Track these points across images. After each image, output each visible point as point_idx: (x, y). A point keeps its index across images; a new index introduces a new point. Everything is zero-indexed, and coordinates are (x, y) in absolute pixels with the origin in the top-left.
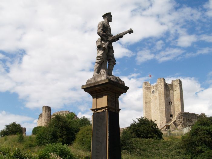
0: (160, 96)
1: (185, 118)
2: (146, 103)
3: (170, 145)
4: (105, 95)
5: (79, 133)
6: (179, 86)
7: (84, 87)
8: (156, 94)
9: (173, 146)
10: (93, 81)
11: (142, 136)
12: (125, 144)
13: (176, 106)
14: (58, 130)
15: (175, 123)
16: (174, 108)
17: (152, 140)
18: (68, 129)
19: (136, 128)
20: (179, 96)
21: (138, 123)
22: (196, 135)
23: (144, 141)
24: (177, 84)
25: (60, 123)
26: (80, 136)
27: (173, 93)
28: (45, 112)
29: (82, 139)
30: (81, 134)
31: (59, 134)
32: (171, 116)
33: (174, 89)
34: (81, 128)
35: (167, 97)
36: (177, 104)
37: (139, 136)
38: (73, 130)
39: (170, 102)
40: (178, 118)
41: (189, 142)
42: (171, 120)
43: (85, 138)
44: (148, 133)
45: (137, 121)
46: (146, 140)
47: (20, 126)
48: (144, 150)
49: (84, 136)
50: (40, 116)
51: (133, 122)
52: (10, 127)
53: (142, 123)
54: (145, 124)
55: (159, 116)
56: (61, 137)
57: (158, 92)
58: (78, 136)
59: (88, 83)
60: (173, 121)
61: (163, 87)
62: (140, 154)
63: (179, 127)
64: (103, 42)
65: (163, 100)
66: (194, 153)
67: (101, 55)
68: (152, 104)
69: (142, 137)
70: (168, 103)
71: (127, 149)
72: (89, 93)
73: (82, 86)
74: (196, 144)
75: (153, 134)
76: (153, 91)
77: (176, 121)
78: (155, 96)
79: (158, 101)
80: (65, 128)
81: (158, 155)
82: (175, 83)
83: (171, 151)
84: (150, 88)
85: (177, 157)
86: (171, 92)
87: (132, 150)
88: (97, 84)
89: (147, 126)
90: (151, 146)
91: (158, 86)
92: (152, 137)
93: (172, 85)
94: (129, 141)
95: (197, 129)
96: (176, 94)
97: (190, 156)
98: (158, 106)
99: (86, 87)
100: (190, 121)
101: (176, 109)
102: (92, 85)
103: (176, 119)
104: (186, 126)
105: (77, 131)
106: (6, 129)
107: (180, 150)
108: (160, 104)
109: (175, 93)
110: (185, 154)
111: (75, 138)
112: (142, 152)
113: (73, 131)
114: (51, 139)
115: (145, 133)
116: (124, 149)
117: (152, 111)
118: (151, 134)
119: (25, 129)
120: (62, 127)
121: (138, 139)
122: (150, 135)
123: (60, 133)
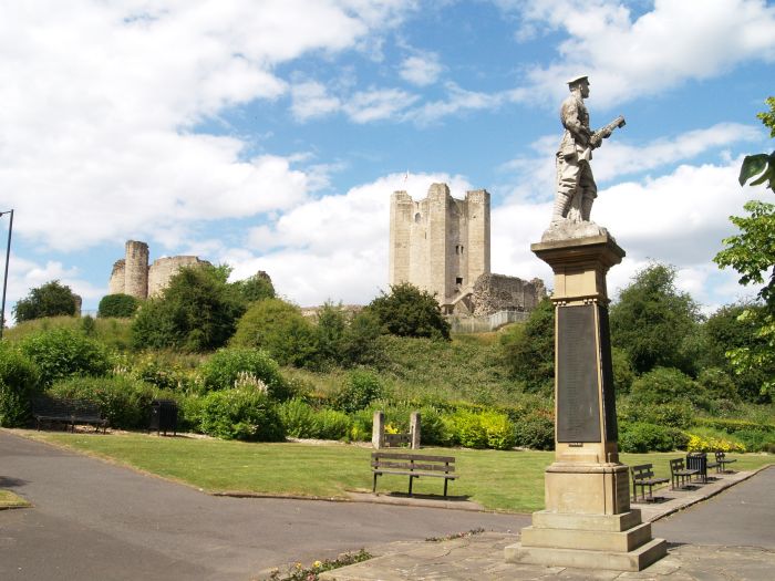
0: (433, 230)
1: (496, 289)
2: (398, 245)
3: (472, 355)
4: (589, 269)
5: (246, 316)
6: (483, 207)
7: (539, 248)
8: (425, 225)
9: (481, 358)
10: (562, 237)
11: (401, 330)
12: (366, 349)
13: (471, 257)
14: (191, 309)
15: (466, 300)
16: (467, 262)
17: (427, 343)
18: (216, 307)
19: (389, 310)
20: (483, 232)
21: (391, 298)
22: (540, 333)
23: (409, 344)
24: (478, 199)
25: (195, 290)
26: (249, 325)
27: (466, 224)
28: (134, 256)
29: (255, 333)
30: (252, 321)
31: (192, 318)
32: (459, 281)
33: (470, 213)
34: (250, 304)
35: (451, 232)
36: (474, 250)
37: (394, 330)
38: (227, 309)
39: (457, 247)
40: (478, 287)
41: (524, 350)
42: (457, 291)
43: (264, 332)
44: (416, 323)
45: (389, 292)
46: (411, 342)
47: (69, 291)
48: (410, 367)
49: (260, 326)
50: (115, 265)
51: (380, 296)
52: (43, 292)
53: (403, 297)
54: (409, 300)
55: (429, 281)
56: (197, 326)
57: (429, 219)
58: (244, 325)
59: (549, 239)
60: (463, 295)
61: (443, 207)
62: (402, 375)
63: (478, 310)
64: (579, 147)
65: (442, 241)
66: (532, 378)
67: (575, 178)
68: (413, 250)
69: (402, 335)
70: (454, 249)
71: (371, 362)
72: (547, 261)
73: (533, 245)
74: (538, 356)
75: (428, 326)
76: (417, 215)
77: (470, 295)
78: (421, 230)
79: (428, 242)
80: (209, 302)
81: (446, 380)
82: (474, 199)
83: (475, 370)
84: (409, 206)
85: (493, 385)
86: (462, 220)
87: (381, 365)
88: (577, 244)
89: (416, 306)
90: (426, 357)
91: (431, 205)
92: (428, 335)
93: (465, 203)
94: (373, 344)
95: (543, 321)
96: (474, 226)
97: (523, 384)
98: (428, 255)
99: (544, 248)
100: (506, 296)
101: (472, 265)
102: (562, 246)
103: (472, 291)
104: (495, 308)
105: (240, 312)
106: (33, 298)
107: (498, 369)
108: (432, 250)
109: (472, 223)
110: (510, 378)
111: (234, 331)
112: (407, 372)
113: (229, 313)
114: (174, 331)
115: (410, 325)
116: (363, 363)
117: (412, 265)
118: (423, 326)
119: (79, 298)
120: (201, 301)
121: (393, 338)
122: (421, 330)
123: (196, 315)
